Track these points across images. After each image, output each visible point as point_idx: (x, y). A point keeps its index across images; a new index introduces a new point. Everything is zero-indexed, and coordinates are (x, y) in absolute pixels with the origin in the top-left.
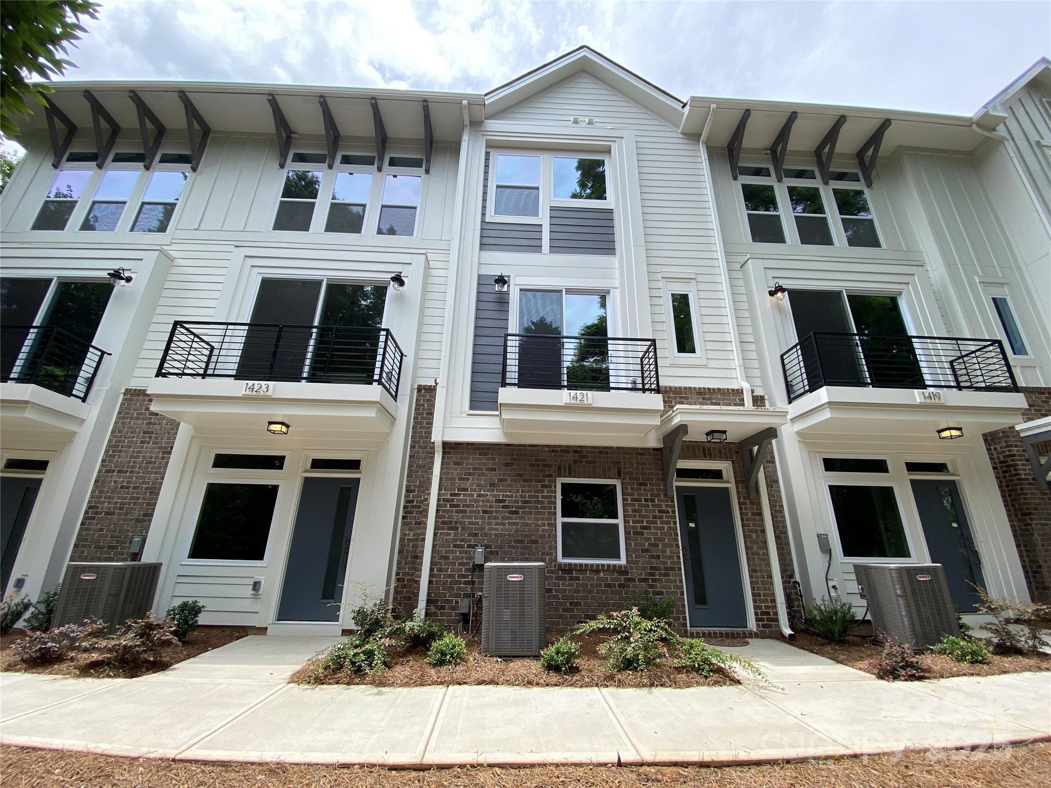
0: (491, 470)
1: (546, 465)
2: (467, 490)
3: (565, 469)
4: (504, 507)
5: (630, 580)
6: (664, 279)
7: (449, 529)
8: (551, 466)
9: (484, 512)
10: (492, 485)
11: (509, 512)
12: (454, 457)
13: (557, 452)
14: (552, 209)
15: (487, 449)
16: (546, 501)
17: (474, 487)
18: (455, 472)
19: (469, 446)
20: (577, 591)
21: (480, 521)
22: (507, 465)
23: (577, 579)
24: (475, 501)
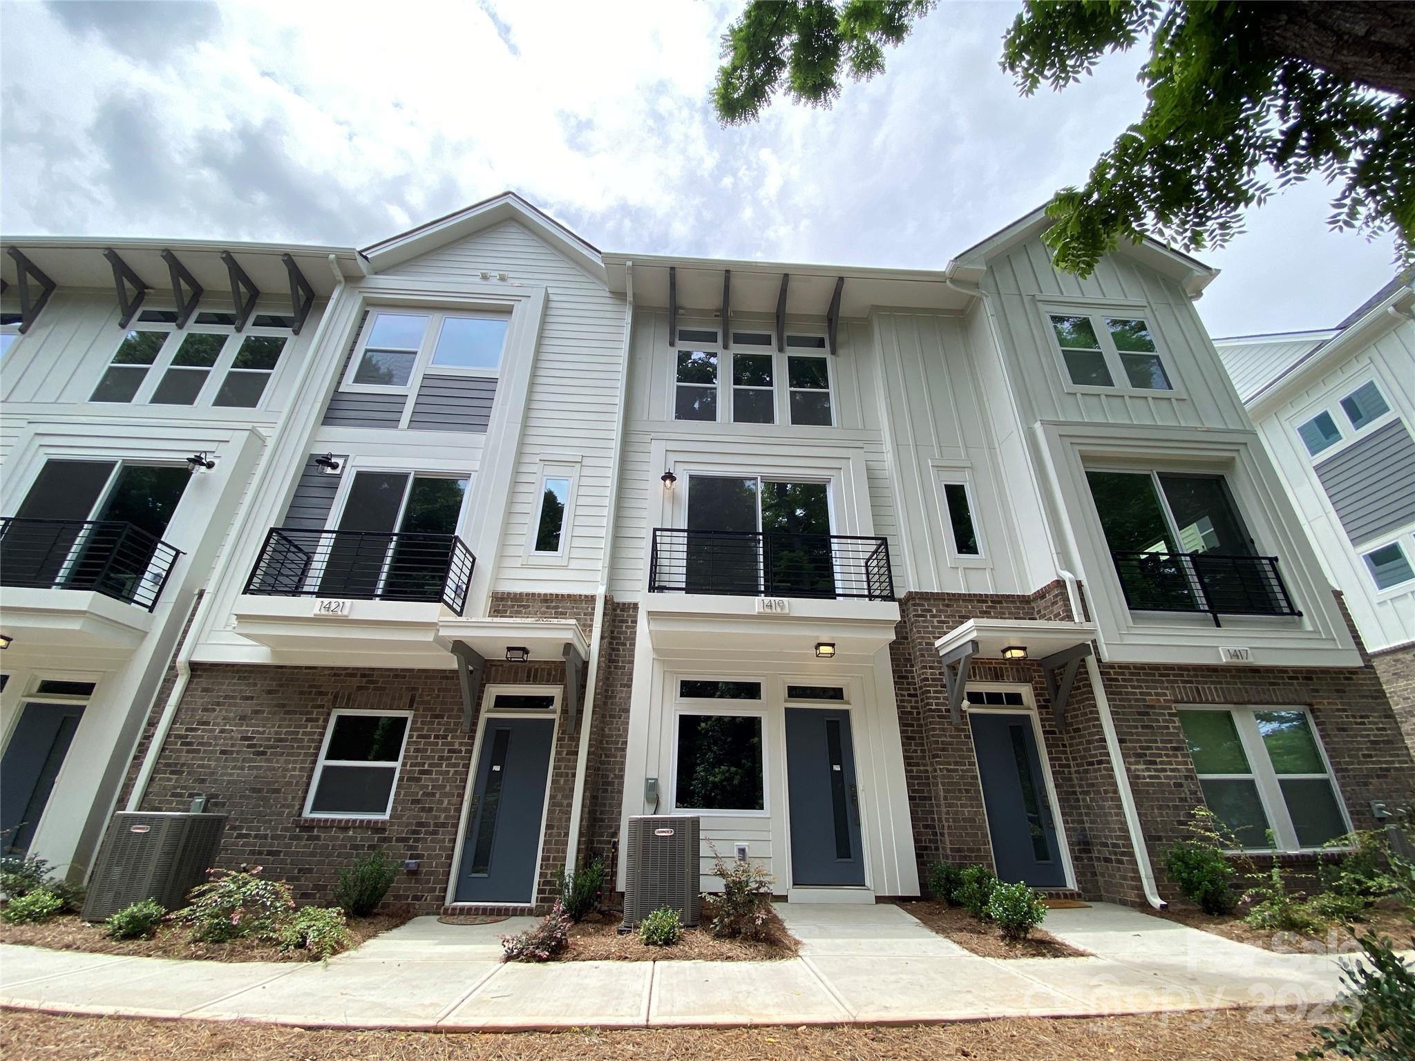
0: (248, 698)
1: (321, 693)
2: (207, 723)
3: (343, 698)
4: (249, 746)
5: (384, 840)
6: (543, 463)
7: (172, 773)
8: (326, 694)
9: (223, 752)
10: (242, 718)
11: (254, 753)
12: (204, 682)
13: (339, 675)
14: (426, 377)
15: (251, 672)
16: (306, 738)
17: (219, 720)
18: (200, 700)
19: (229, 668)
20: (313, 854)
21: (213, 764)
22: (269, 692)
23: (318, 838)
24: (216, 738)
